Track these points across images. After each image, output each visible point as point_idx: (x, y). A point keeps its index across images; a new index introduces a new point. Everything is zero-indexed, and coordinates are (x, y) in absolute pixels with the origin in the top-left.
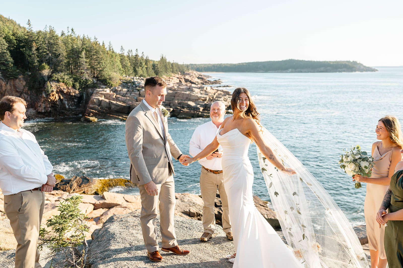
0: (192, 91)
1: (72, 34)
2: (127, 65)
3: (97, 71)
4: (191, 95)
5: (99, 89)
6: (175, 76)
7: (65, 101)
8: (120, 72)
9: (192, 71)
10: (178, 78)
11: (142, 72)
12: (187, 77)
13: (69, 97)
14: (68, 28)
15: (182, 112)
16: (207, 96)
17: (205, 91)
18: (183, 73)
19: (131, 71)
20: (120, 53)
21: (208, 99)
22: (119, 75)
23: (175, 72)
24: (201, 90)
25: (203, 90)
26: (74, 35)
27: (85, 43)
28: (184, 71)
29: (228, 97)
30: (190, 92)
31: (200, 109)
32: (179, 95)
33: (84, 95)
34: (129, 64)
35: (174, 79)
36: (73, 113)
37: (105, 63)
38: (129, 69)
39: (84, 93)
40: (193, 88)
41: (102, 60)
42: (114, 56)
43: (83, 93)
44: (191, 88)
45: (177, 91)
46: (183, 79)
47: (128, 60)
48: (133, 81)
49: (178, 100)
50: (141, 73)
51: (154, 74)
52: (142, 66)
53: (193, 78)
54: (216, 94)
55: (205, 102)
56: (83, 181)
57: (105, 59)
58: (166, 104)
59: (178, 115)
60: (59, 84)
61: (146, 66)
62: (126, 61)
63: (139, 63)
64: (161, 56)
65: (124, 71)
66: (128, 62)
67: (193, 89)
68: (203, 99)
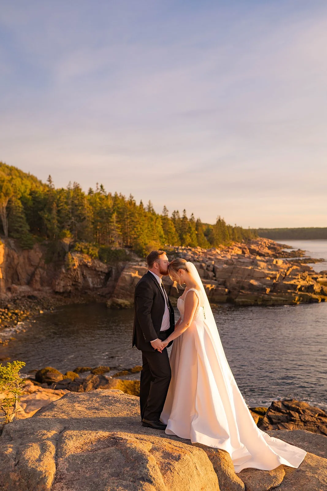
0: (257, 265)
1: (101, 192)
2: (171, 231)
3: (131, 238)
4: (255, 271)
5: (132, 262)
6: (237, 245)
7: (89, 277)
8: (162, 240)
9: (262, 238)
10: (240, 248)
11: (191, 240)
12: (253, 247)
13: (95, 272)
14: (97, 184)
15: (240, 294)
16: (277, 272)
17: (275, 265)
18: (248, 241)
19: (176, 239)
20: (163, 215)
21: (278, 276)
22: (160, 245)
23: (237, 239)
24: (268, 265)
25: (272, 263)
26: (103, 193)
27: (117, 203)
28: (250, 238)
29: (307, 275)
30: (253, 267)
31: (267, 291)
32: (238, 270)
33: (114, 270)
34: (174, 229)
35: (234, 249)
36: (98, 293)
37: (141, 228)
38: (174, 236)
39: (114, 267)
40: (259, 262)
41: (137, 224)
42: (154, 220)
43: (112, 268)
44: (255, 261)
45: (235, 265)
46: (247, 249)
47: (173, 224)
48: (176, 252)
49: (236, 277)
50: (189, 242)
51: (207, 243)
52: (191, 232)
53: (262, 248)
54: (291, 269)
55: (274, 281)
56: (100, 382)
57: (141, 224)
58: (219, 283)
59: (236, 298)
60: (82, 255)
61: (196, 232)
62: (170, 226)
63: (187, 228)
64: (217, 219)
65: (167, 238)
66: (173, 226)
67: (257, 263)
68: (271, 276)
